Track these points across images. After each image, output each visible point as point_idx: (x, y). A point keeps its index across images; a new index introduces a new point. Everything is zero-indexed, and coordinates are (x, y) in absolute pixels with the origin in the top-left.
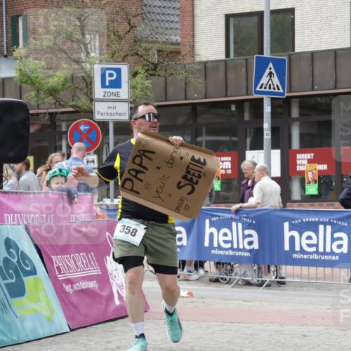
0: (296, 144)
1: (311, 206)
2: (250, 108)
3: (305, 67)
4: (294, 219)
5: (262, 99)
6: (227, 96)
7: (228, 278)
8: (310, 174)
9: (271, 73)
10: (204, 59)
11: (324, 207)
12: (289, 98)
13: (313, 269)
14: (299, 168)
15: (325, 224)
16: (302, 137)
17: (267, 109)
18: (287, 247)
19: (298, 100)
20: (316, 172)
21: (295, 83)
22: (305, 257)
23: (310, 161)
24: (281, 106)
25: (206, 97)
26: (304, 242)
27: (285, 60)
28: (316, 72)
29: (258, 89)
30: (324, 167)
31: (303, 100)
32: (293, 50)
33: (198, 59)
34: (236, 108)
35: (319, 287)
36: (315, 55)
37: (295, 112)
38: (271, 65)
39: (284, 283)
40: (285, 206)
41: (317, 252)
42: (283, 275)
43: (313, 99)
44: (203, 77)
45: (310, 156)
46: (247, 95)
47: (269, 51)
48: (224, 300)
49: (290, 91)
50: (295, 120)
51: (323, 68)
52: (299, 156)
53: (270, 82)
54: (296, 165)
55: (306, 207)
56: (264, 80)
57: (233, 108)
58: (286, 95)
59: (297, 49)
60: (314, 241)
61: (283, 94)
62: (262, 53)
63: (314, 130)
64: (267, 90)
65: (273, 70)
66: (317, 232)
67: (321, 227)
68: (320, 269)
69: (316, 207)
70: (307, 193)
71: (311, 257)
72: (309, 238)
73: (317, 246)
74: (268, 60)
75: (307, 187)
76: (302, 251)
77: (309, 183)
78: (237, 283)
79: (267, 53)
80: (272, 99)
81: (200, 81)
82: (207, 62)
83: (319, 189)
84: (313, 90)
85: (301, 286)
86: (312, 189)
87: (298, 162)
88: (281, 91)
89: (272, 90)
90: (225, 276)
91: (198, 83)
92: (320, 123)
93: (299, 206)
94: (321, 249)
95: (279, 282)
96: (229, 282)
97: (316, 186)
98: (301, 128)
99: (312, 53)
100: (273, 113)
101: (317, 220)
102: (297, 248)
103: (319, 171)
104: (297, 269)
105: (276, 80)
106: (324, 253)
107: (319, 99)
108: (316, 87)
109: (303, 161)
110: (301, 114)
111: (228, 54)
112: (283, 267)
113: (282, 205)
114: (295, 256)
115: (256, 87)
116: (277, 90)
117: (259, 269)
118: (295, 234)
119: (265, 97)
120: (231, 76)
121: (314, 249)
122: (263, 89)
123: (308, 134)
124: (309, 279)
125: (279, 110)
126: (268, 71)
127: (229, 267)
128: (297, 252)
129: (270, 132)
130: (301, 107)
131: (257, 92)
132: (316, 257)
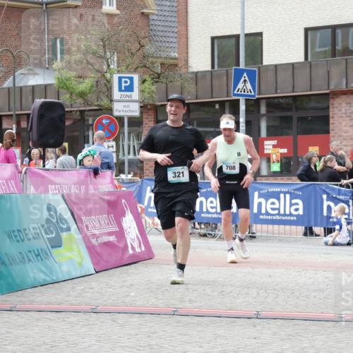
0: (264, 133)
1: (275, 180)
2: (230, 106)
3: (270, 76)
4: (262, 190)
5: (239, 100)
6: (212, 98)
7: (213, 233)
8: (274, 155)
9: (245, 81)
10: (195, 70)
11: (285, 180)
12: (259, 99)
13: (276, 227)
14: (266, 152)
15: (285, 193)
16: (268, 128)
17: (242, 107)
18: (255, 211)
19: (265, 101)
20: (279, 155)
21: (263, 88)
22: (269, 217)
23: (274, 146)
24: (253, 105)
25: (197, 99)
26: (269, 207)
27: (255, 71)
28: (279, 80)
29: (236, 92)
30: (285, 151)
31: (269, 100)
32: (262, 63)
33: (191, 70)
34: (219, 106)
35: (281, 240)
36: (278, 67)
37: (263, 110)
38: (245, 75)
39: (255, 237)
40: (255, 180)
41: (279, 214)
42: (254, 231)
43: (276, 100)
44: (195, 84)
45: (274, 142)
46: (228, 96)
47: (244, 64)
48: (210, 249)
49: (259, 94)
50: (264, 115)
51: (284, 77)
52: (266, 142)
53: (245, 88)
54: (264, 149)
55: (272, 180)
56: (240, 85)
57: (217, 106)
58: (257, 97)
59: (265, 63)
60: (277, 206)
61: (254, 96)
62: (239, 66)
63: (277, 123)
64: (243, 93)
65: (247, 79)
66: (279, 199)
67: (282, 195)
68: (282, 227)
69: (279, 180)
70: (272, 170)
71: (274, 218)
72: (273, 203)
73: (279, 209)
74: (242, 71)
75: (272, 165)
76: (267, 213)
77: (274, 162)
78: (220, 238)
79: (242, 66)
80: (246, 100)
81: (192, 86)
82: (197, 72)
83: (281, 167)
84: (276, 93)
85: (267, 239)
86: (276, 167)
87: (265, 147)
88: (253, 94)
89: (246, 93)
90: (211, 232)
91: (190, 88)
92: (282, 118)
93: (266, 180)
94: (282, 212)
95: (250, 236)
96: (214, 237)
97: (279, 164)
98: (267, 121)
99: (276, 66)
100: (247, 111)
101: (279, 190)
102: (263, 211)
103: (281, 154)
104: (265, 227)
105: (249, 86)
106: (285, 215)
107: (281, 100)
108: (279, 91)
109: (269, 146)
110: (267, 111)
111: (213, 66)
112: (254, 225)
113: (253, 179)
114: (261, 217)
115: (234, 91)
116: (249, 93)
117: (236, 226)
118: (263, 200)
119: (240, 98)
120: (216, 82)
121: (276, 212)
122: (239, 93)
123: (273, 127)
124: (273, 233)
125: (252, 108)
126: (243, 79)
127: (214, 226)
128: (263, 214)
129: (244, 125)
130: (268, 106)
131: (235, 95)
132: (278, 217)
